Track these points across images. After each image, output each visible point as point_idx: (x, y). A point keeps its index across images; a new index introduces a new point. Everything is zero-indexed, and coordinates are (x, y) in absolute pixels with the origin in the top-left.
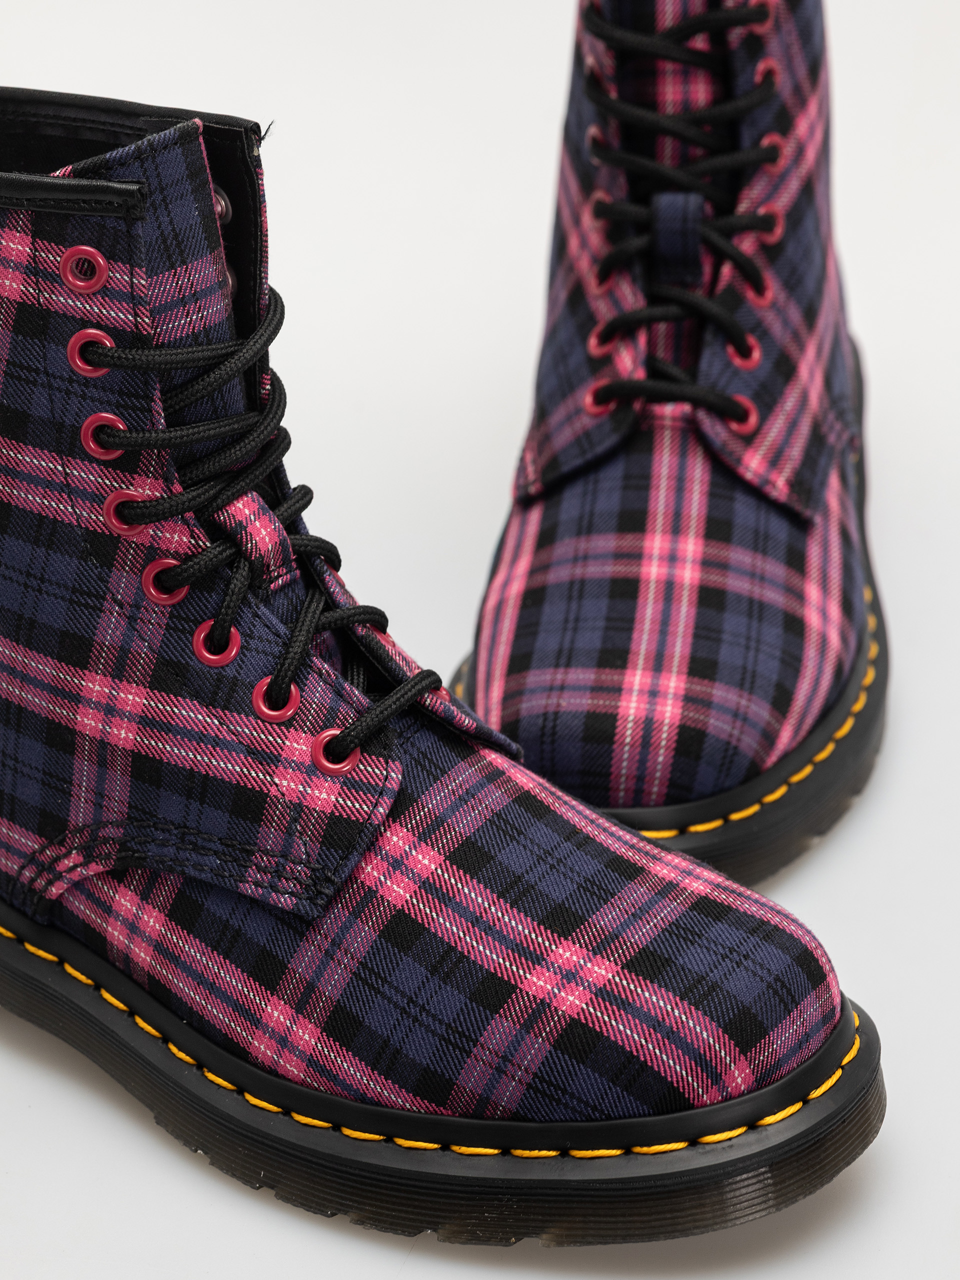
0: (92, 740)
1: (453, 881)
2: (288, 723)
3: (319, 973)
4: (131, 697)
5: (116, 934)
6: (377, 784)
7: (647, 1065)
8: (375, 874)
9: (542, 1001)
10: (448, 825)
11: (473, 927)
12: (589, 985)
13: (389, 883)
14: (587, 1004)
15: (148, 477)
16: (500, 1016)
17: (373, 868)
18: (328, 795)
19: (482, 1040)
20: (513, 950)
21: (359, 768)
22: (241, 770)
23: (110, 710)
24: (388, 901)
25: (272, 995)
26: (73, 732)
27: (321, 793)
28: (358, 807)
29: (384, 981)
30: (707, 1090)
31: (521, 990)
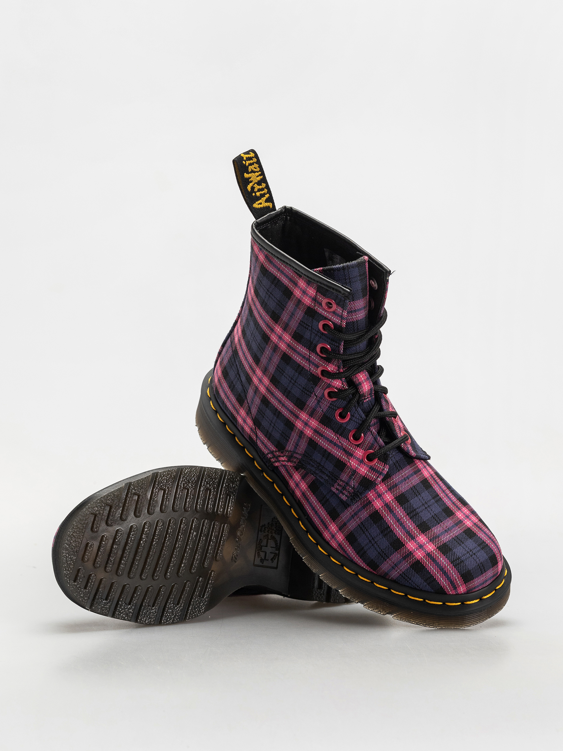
0: (299, 430)
1: (395, 506)
2: (358, 446)
3: (349, 521)
4: (313, 423)
5: (292, 484)
6: (380, 471)
7: (436, 580)
8: (373, 497)
9: (411, 552)
10: (398, 487)
11: (397, 522)
12: (426, 551)
13: (376, 501)
14: (423, 557)
15: (333, 365)
16: (397, 553)
17: (372, 495)
18: (364, 470)
19: (390, 557)
20: (406, 533)
21: (376, 464)
22: (341, 455)
23: (306, 424)
24: (374, 507)
25: (333, 522)
26: (294, 425)
27: (362, 469)
28: (372, 476)
29: (367, 530)
30: (452, 590)
31: (405, 546)
